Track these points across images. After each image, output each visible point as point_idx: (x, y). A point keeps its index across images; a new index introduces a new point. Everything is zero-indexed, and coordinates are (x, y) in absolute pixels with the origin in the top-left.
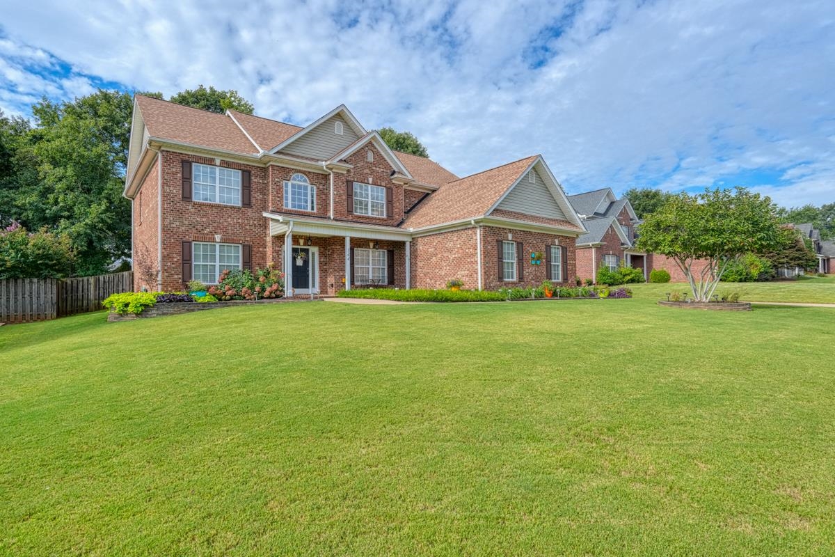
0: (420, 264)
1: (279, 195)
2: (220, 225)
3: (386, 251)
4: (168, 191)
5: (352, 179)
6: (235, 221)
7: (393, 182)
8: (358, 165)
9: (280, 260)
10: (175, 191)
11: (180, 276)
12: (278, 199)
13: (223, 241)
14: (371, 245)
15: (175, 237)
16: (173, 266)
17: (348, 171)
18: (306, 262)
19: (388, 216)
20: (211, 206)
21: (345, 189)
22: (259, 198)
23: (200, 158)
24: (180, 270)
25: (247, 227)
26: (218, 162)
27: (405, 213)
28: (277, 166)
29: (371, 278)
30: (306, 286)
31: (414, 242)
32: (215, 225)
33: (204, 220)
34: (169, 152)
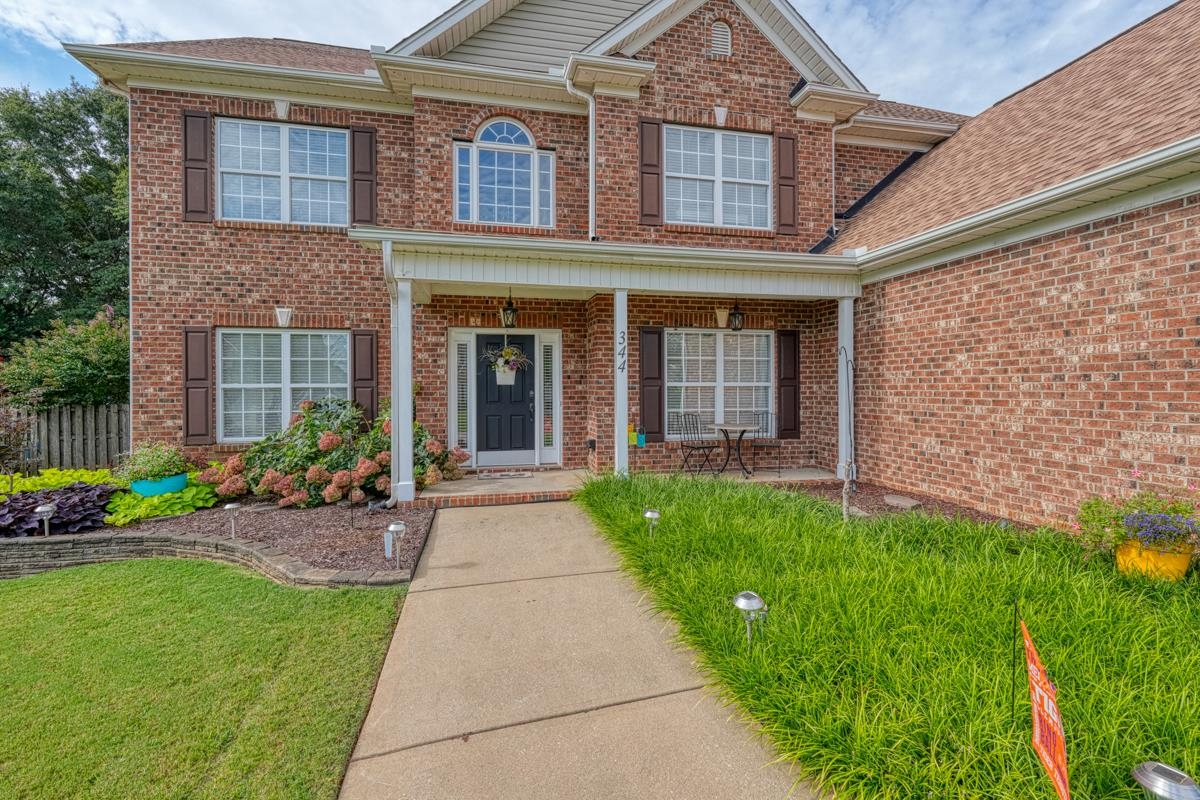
0: (895, 377)
1: (440, 185)
2: (290, 281)
3: (772, 334)
4: (147, 196)
5: (659, 116)
6: (332, 267)
7: (800, 115)
8: (678, 69)
9: (441, 372)
10: (165, 196)
11: (180, 422)
12: (436, 196)
13: (297, 323)
14: (722, 316)
15: (167, 317)
16: (162, 395)
17: (646, 89)
18: (525, 375)
19: (780, 224)
20: (265, 231)
21: (634, 146)
22: (398, 201)
23: (234, 101)
24: (180, 405)
25: (366, 284)
26: (281, 111)
27: (838, 216)
28: (432, 101)
29: (720, 419)
30: (527, 443)
31: (869, 299)
32: (275, 281)
33: (246, 268)
34: (150, 91)
